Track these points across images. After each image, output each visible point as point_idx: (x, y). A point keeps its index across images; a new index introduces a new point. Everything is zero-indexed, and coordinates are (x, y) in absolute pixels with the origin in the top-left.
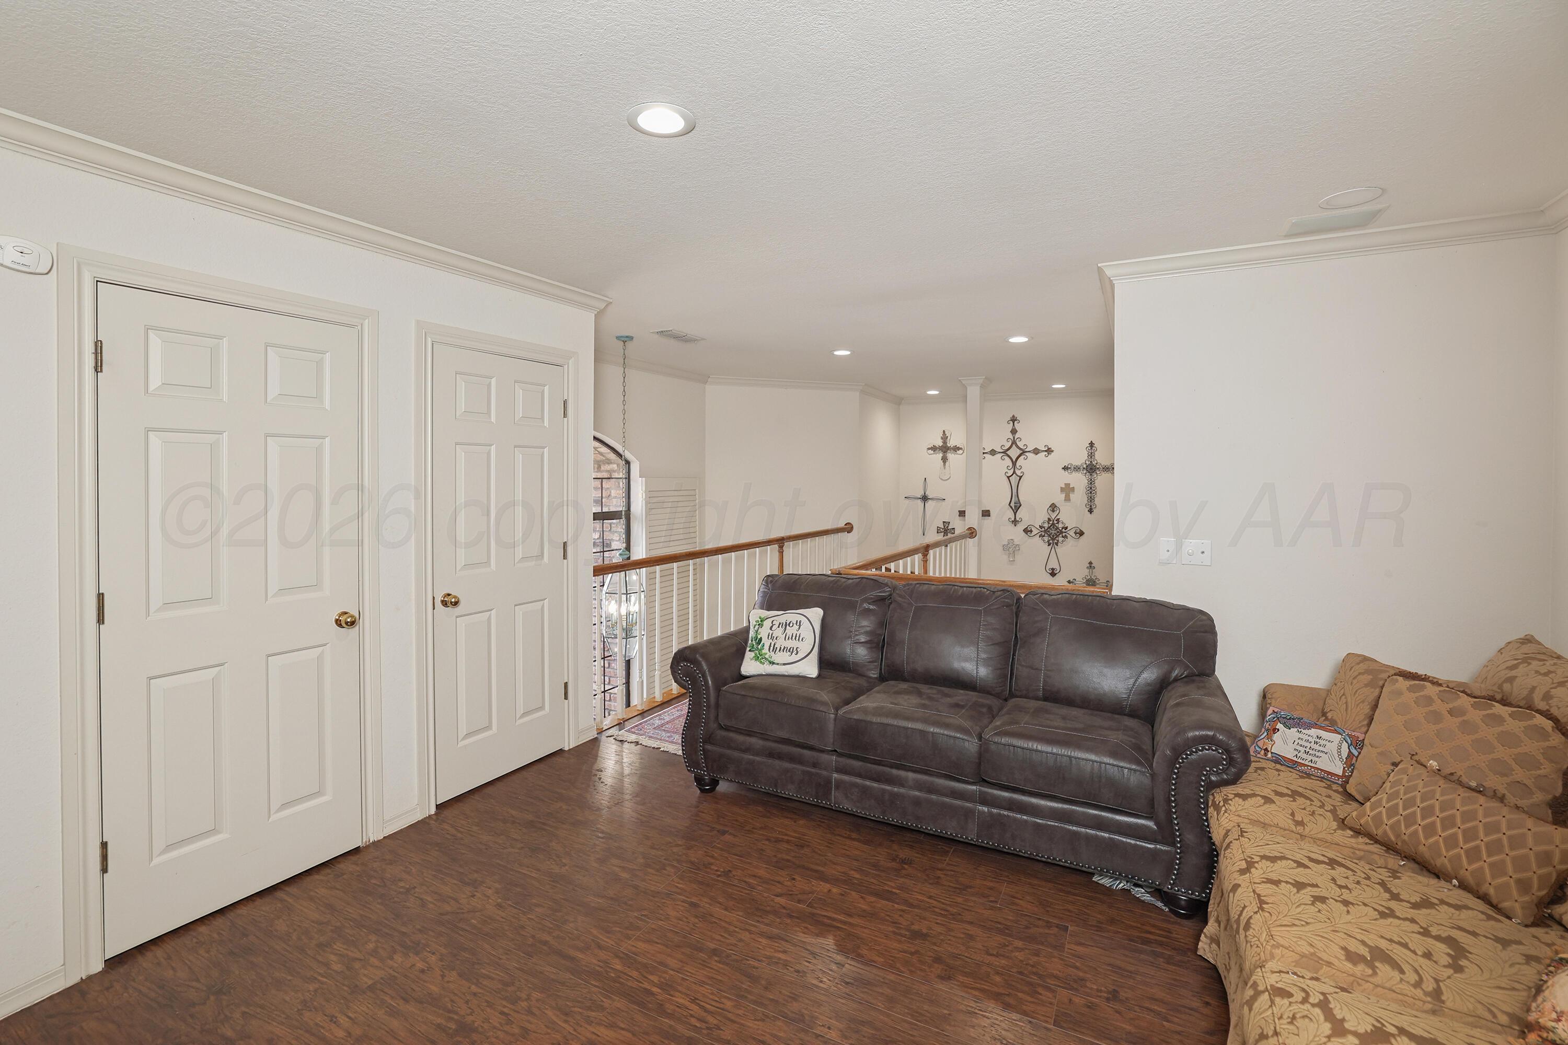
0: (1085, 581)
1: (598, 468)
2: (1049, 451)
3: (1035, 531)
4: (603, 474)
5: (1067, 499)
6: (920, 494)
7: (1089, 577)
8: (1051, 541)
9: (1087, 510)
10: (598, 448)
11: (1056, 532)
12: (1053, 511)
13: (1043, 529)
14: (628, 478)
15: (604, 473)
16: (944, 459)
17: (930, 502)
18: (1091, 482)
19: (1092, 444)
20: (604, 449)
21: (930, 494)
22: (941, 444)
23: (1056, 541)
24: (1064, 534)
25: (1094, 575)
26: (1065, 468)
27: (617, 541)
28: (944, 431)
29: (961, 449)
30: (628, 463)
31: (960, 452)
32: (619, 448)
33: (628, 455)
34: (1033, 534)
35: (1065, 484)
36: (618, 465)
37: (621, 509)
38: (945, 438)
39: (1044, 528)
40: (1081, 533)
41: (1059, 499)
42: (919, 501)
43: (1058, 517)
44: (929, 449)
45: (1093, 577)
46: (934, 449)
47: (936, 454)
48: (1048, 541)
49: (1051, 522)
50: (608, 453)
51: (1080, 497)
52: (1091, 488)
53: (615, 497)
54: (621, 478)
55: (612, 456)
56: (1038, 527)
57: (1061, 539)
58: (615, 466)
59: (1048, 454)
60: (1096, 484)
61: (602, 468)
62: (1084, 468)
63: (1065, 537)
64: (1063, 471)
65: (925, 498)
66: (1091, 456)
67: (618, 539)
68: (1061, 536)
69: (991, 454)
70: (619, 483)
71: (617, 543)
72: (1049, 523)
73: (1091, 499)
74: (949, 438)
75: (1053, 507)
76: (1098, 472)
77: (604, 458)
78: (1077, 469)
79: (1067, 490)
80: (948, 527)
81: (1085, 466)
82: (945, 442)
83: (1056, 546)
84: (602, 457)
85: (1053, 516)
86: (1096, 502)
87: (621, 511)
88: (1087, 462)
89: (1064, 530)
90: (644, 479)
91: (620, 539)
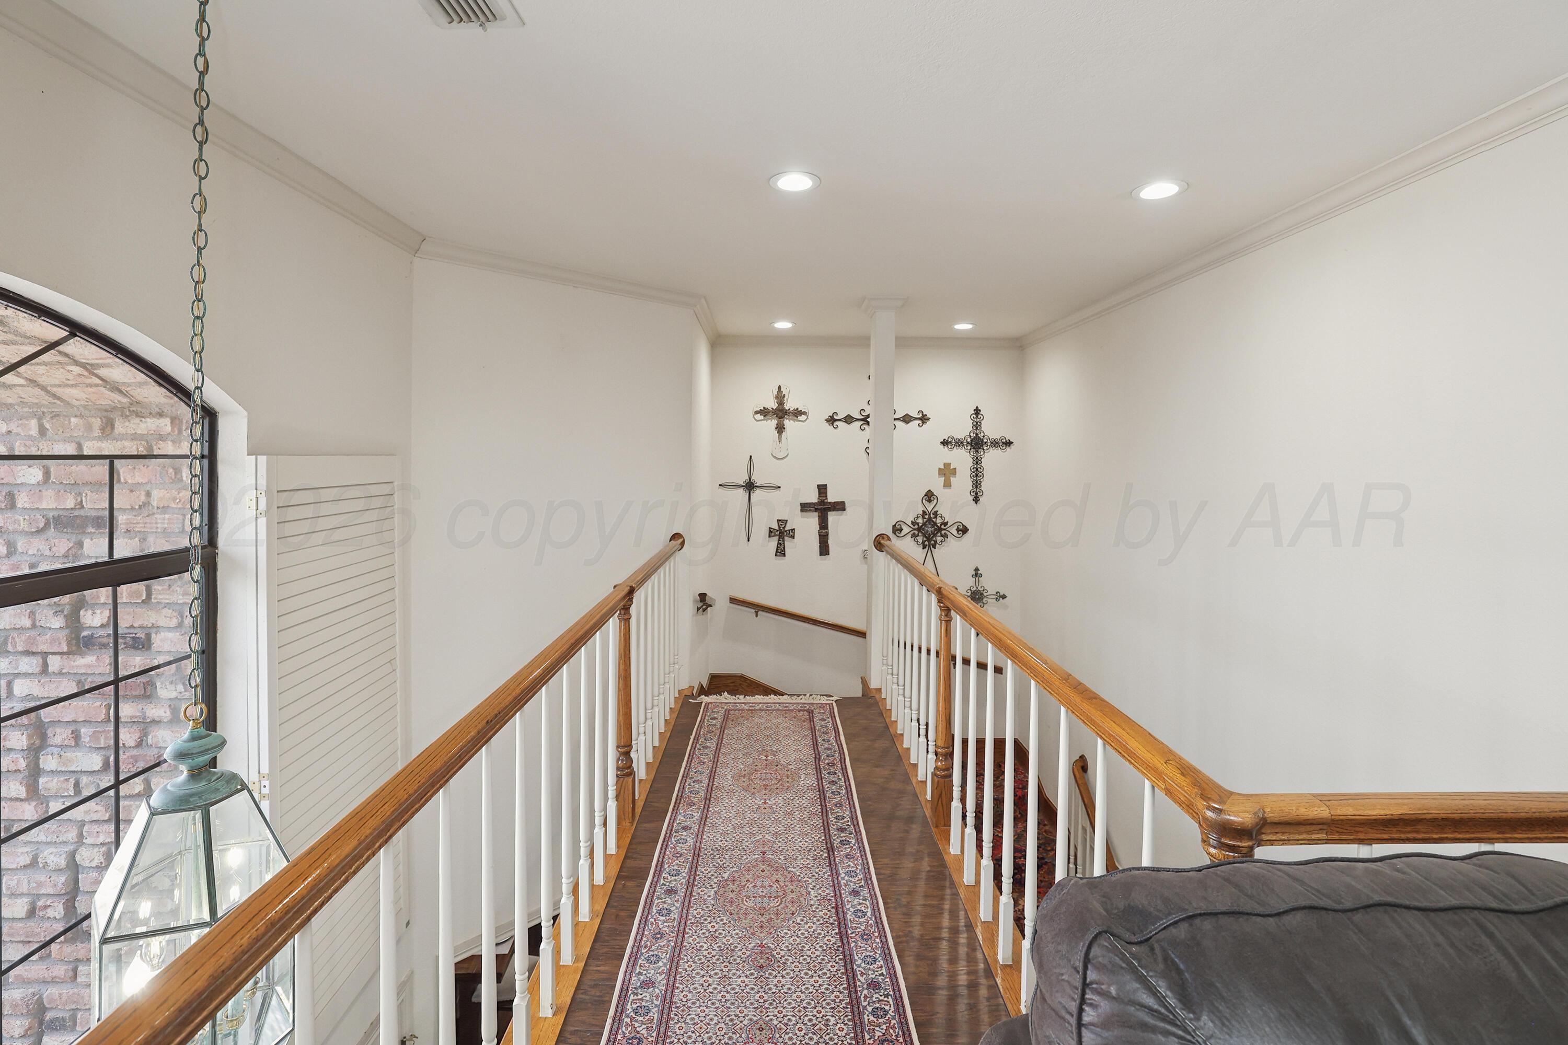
0: (969, 594)
1: (103, 429)
2: (924, 419)
3: (906, 529)
4: (119, 444)
5: (947, 485)
6: (742, 479)
7: (975, 589)
8: (927, 543)
9: (971, 498)
10: (99, 366)
11: (933, 529)
12: (930, 501)
13: (916, 527)
14: (211, 457)
15: (127, 444)
16: (780, 429)
17: (758, 491)
18: (977, 461)
19: (977, 411)
20: (121, 372)
21: (758, 480)
22: (775, 406)
23: (933, 542)
24: (943, 532)
25: (980, 586)
26: (945, 443)
27: (169, 629)
28: (780, 387)
29: (804, 413)
30: (210, 415)
31: (803, 417)
32: (184, 372)
33: (214, 394)
34: (903, 533)
35: (944, 464)
36: (174, 420)
37: (184, 543)
38: (780, 397)
39: (918, 524)
40: (964, 530)
41: (937, 485)
42: (741, 490)
43: (935, 510)
44: (757, 412)
45: (979, 588)
46: (764, 412)
47: (767, 420)
48: (923, 542)
49: (927, 517)
50: (140, 385)
51: (963, 481)
52: (977, 470)
53: (164, 509)
54: (185, 457)
55: (155, 394)
56: (910, 524)
57: (939, 539)
58: (165, 425)
59: (923, 423)
60: (982, 464)
61: (120, 427)
62: (968, 443)
63: (945, 536)
64: (942, 446)
65: (750, 486)
66: (977, 426)
67: (174, 622)
68: (939, 534)
69: (846, 422)
70: (177, 471)
71: (170, 635)
72: (923, 518)
73: (977, 484)
74: (786, 397)
75: (929, 496)
76: (985, 448)
77: (125, 400)
78: (959, 443)
79: (947, 472)
80: (784, 528)
81: (969, 440)
82: (781, 403)
83: (932, 549)
84: (117, 397)
85: (930, 507)
86: (982, 488)
87: (187, 550)
88: (972, 434)
89: (943, 527)
90: (262, 459)
91: (180, 625)
